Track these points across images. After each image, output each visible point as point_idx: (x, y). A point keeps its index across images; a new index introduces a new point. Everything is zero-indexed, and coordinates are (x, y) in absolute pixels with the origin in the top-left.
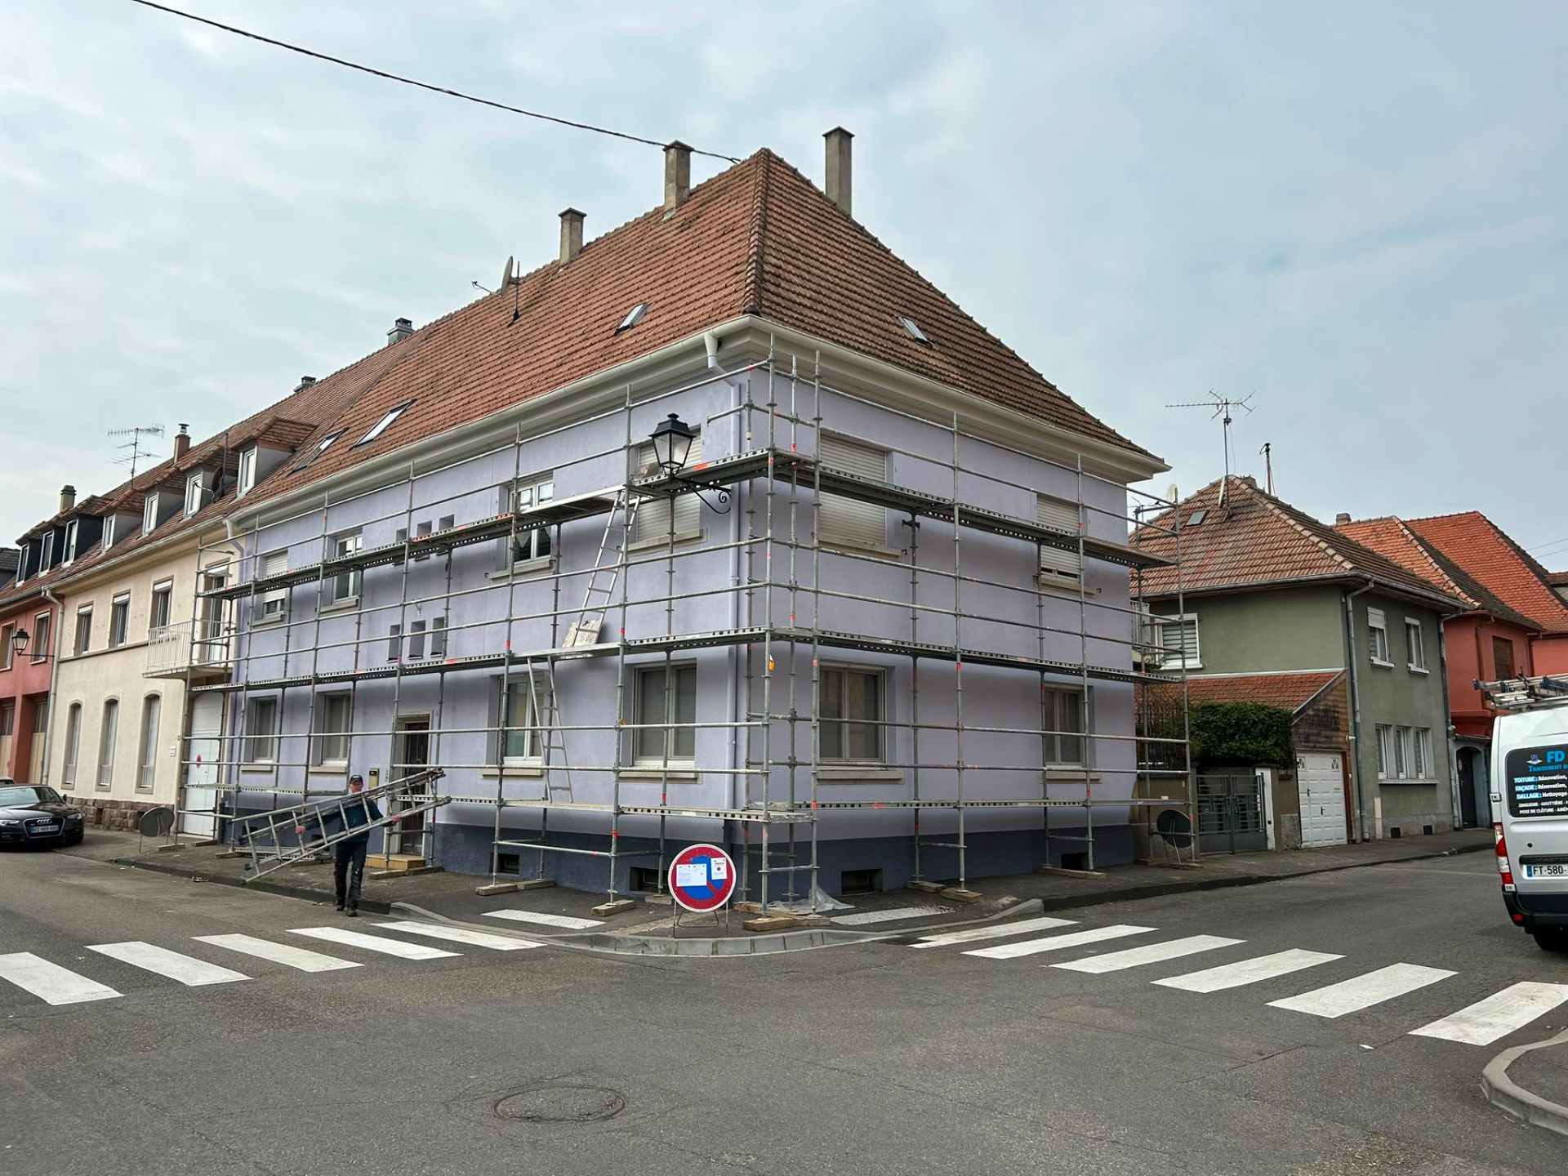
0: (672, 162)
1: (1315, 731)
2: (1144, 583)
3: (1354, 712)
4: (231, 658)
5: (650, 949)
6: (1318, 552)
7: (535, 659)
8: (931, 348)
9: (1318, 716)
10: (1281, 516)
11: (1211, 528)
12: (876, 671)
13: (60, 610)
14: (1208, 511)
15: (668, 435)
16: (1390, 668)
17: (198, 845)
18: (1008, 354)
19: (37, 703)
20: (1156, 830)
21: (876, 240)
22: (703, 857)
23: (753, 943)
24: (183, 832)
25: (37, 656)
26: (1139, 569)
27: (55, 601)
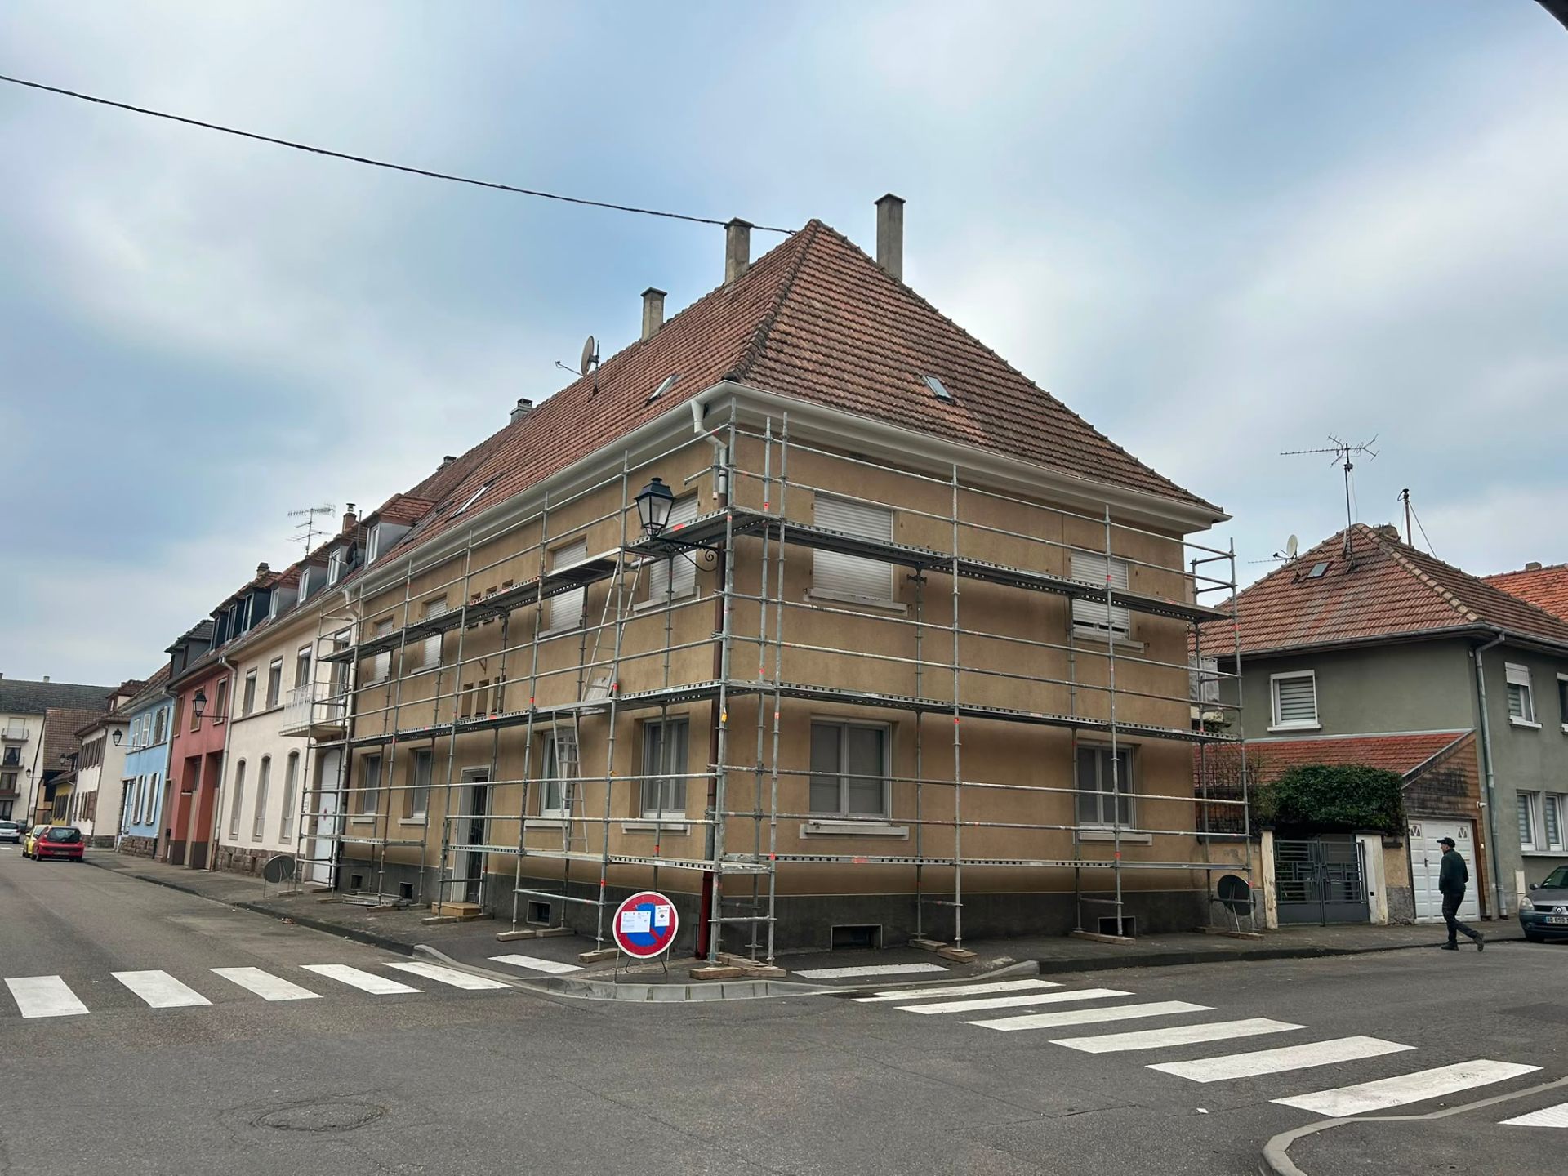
0: (732, 238)
1: (1435, 796)
2: (1201, 639)
3: (1487, 777)
4: (348, 715)
5: (593, 993)
6: (1442, 603)
7: (561, 714)
8: (955, 405)
9: (1437, 780)
10: (1407, 565)
11: (1333, 580)
12: (881, 726)
13: (234, 676)
14: (1332, 562)
15: (648, 498)
16: (1537, 729)
17: (315, 891)
18: (1055, 407)
19: (216, 758)
20: (1217, 896)
21: (923, 301)
22: (649, 905)
23: (688, 991)
24: (312, 880)
25: (218, 717)
26: (1196, 623)
27: (229, 667)
